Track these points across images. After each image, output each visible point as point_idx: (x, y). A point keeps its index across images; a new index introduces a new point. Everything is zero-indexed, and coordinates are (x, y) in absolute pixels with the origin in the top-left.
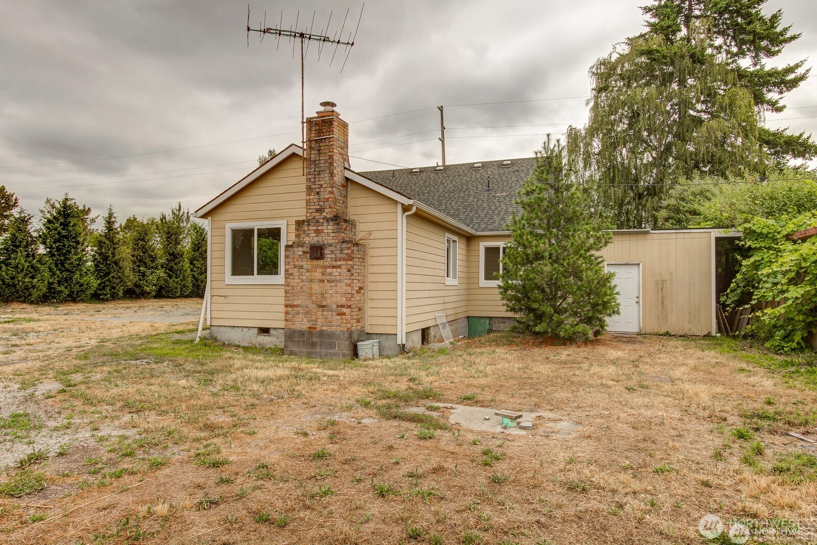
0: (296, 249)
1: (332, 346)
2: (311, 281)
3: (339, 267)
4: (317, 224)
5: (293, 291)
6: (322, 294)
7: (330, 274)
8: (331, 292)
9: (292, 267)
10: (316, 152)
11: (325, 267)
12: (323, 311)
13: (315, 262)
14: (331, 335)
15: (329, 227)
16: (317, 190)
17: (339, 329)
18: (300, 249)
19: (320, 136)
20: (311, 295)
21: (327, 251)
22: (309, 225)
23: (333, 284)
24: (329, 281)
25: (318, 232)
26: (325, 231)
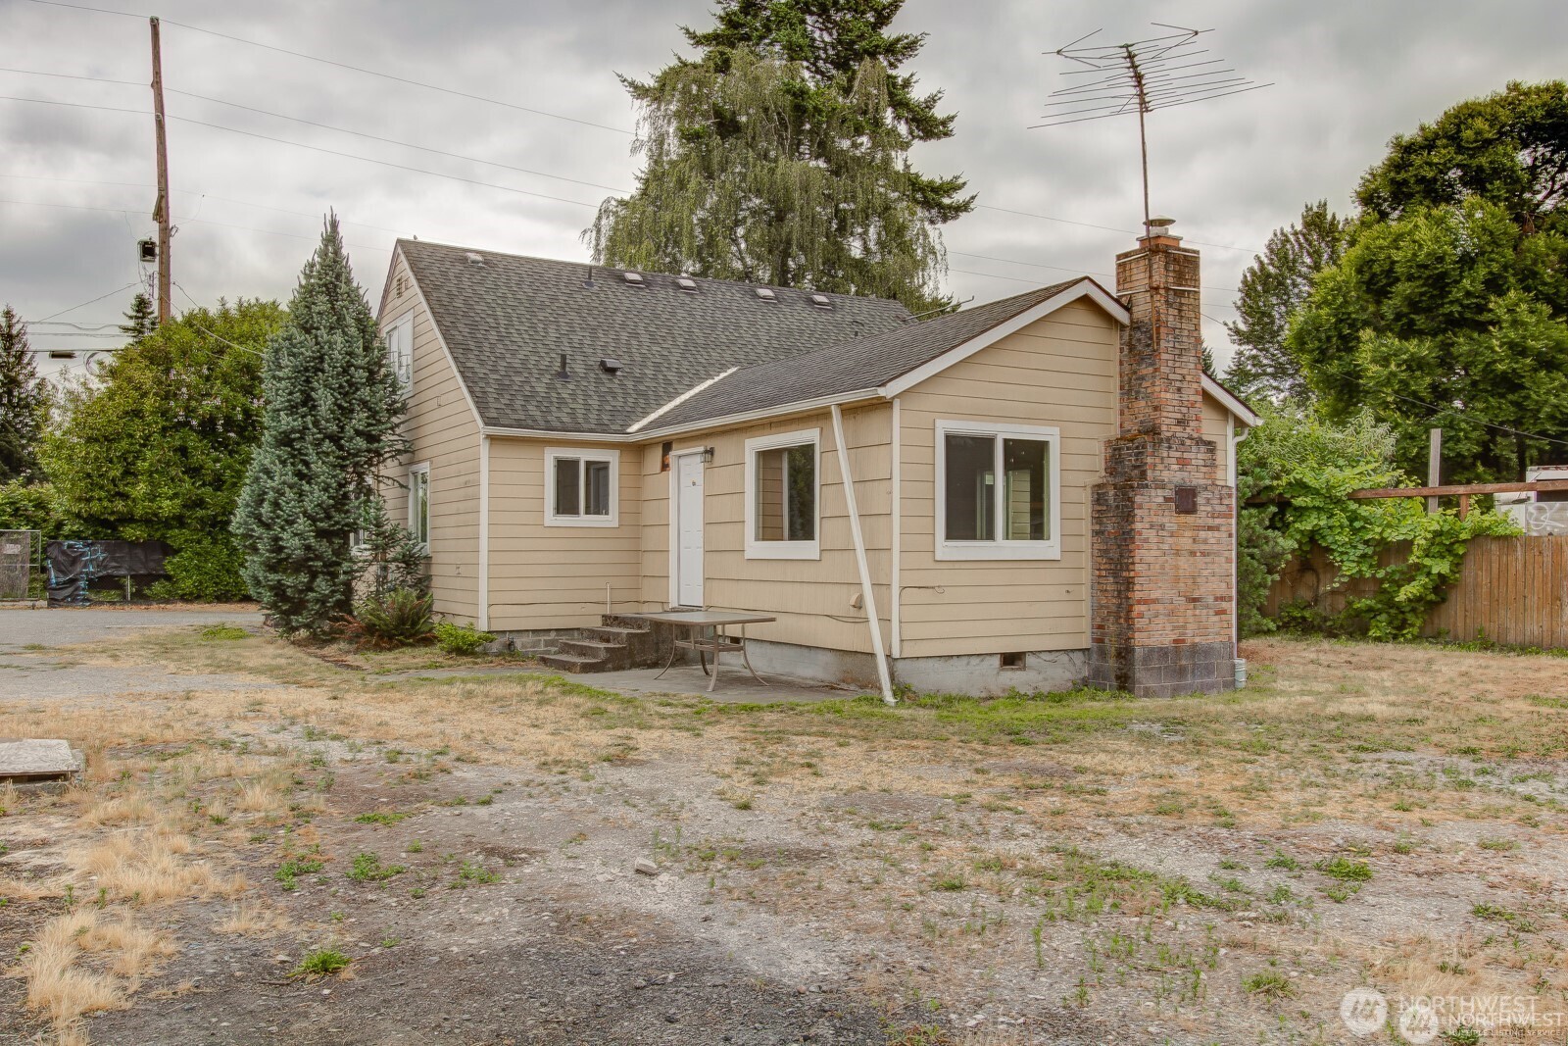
0: (1153, 492)
1: (1209, 670)
2: (1177, 553)
3: (1216, 528)
4: (1182, 448)
5: (1149, 573)
6: (1194, 577)
7: (1205, 542)
8: (1205, 573)
9: (1147, 526)
10: (1176, 312)
11: (1198, 528)
12: (1195, 608)
13: (1184, 518)
14: (1208, 651)
15: (1200, 456)
16: (1178, 384)
17: (1219, 639)
18: (1160, 492)
19: (1181, 285)
20: (1177, 579)
21: (1200, 500)
22: (1170, 448)
23: (1208, 559)
24: (1203, 554)
25: (1183, 463)
26: (1193, 462)
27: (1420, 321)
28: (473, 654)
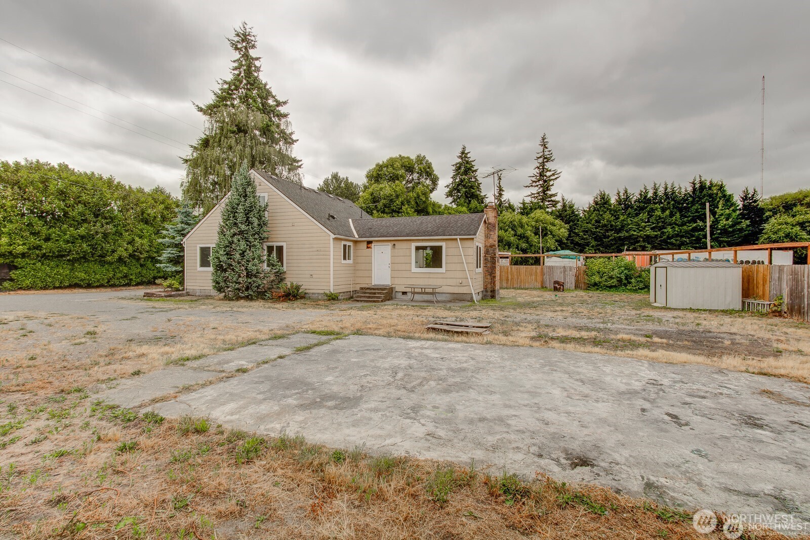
27: (387, 210)
28: (338, 300)
